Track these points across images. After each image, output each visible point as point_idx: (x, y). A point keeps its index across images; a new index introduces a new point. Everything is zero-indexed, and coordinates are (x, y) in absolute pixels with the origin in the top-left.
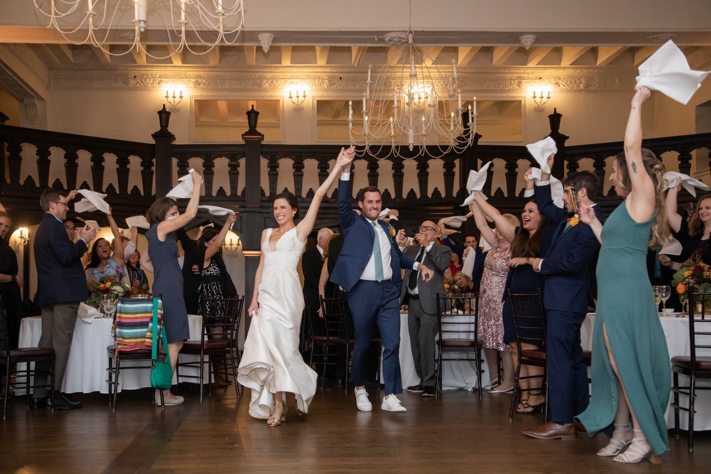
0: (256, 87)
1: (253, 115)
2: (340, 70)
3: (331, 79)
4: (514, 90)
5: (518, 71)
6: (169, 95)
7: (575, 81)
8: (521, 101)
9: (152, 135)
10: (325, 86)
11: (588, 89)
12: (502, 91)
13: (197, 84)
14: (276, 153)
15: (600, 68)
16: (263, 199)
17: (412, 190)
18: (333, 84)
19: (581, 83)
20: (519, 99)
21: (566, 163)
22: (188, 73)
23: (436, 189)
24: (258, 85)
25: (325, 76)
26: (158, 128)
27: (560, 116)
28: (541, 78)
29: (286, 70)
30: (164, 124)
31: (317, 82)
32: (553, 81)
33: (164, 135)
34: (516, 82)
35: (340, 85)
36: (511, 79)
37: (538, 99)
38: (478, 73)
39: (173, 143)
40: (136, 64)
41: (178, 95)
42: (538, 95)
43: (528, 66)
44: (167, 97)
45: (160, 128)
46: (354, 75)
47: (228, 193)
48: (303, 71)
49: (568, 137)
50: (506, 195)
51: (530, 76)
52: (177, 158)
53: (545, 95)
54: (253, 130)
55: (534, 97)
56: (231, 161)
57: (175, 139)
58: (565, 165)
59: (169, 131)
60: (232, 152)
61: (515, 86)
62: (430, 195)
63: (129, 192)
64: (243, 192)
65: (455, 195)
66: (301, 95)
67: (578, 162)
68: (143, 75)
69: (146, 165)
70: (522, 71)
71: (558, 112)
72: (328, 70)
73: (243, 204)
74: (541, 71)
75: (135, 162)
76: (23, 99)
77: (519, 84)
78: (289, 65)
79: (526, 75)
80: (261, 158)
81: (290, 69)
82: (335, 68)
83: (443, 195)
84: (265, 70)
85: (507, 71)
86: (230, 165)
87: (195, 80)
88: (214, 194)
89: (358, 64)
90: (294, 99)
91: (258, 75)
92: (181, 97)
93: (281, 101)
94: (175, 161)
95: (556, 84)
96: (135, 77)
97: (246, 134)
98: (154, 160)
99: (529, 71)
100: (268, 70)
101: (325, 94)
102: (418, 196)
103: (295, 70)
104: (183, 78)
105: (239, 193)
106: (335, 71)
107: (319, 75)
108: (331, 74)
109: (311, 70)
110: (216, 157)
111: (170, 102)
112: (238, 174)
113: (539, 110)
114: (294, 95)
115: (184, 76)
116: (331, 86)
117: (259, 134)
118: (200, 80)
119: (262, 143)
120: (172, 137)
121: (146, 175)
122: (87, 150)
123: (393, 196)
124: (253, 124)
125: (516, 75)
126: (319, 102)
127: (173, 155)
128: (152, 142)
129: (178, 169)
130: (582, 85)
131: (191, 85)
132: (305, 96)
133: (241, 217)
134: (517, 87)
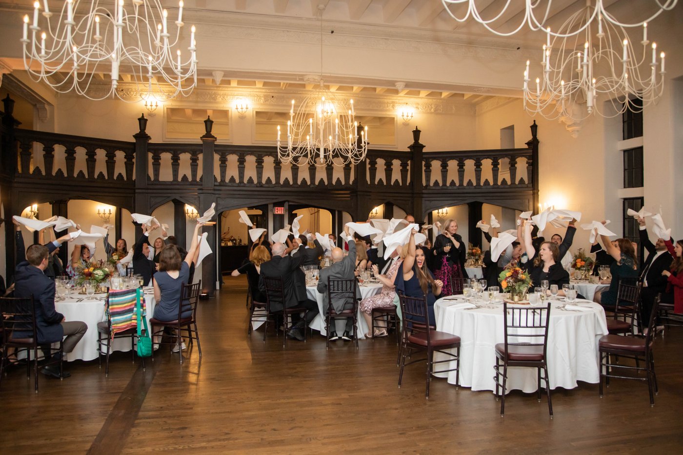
0: (212, 100)
1: (209, 124)
2: (272, 91)
3: (266, 97)
4: (389, 110)
5: (393, 98)
6: (147, 104)
7: (428, 106)
8: (394, 118)
9: (133, 136)
10: (262, 101)
11: (436, 112)
12: (382, 110)
13: (169, 96)
14: (225, 150)
15: (444, 99)
16: (216, 184)
17: (322, 179)
18: (268, 100)
19: (432, 108)
20: (393, 117)
21: (424, 163)
22: (162, 89)
23: (338, 179)
24: (214, 99)
25: (262, 94)
26: (138, 131)
27: (420, 131)
28: (407, 104)
29: (234, 89)
30: (142, 128)
31: (256, 98)
32: (415, 106)
33: (142, 136)
34: (391, 105)
35: (272, 101)
36: (388, 103)
37: (405, 117)
38: (366, 98)
39: (149, 142)
40: (122, 81)
41: (154, 104)
42: (405, 115)
43: (399, 95)
44: (146, 105)
45: (139, 131)
46: (282, 95)
47: (190, 179)
48: (245, 90)
49: (425, 146)
50: (385, 184)
51: (400, 101)
52: (152, 153)
53: (410, 115)
54: (208, 134)
55: (403, 116)
56: (192, 156)
57: (150, 139)
58: (423, 165)
59: (147, 133)
60: (193, 149)
61: (390, 108)
62: (334, 183)
63: (115, 178)
64: (201, 179)
65: (351, 183)
66: (244, 107)
67: (431, 163)
68: (128, 89)
69: (129, 158)
70: (395, 98)
71: (418, 129)
72: (264, 91)
73: (200, 187)
74: (407, 99)
75: (120, 155)
76: (36, 104)
77: (393, 107)
78: (237, 86)
79: (398, 101)
80: (215, 154)
81: (236, 89)
82: (269, 89)
83: (343, 183)
84: (218, 89)
85: (385, 98)
86: (191, 159)
87: (167, 94)
88: (180, 179)
89: (285, 87)
90: (240, 110)
91: (213, 92)
92: (157, 106)
93: (230, 111)
94: (150, 155)
95: (417, 107)
96: (122, 90)
97: (204, 136)
98: (135, 154)
99: (399, 98)
100: (221, 89)
101: (261, 107)
102: (326, 183)
103: (240, 89)
104: (158, 92)
105: (198, 179)
106: (269, 91)
107: (257, 93)
108: (266, 94)
109: (252, 90)
110: (181, 153)
111: (148, 109)
112: (197, 165)
113: (406, 124)
114: (239, 107)
115: (159, 91)
116: (266, 101)
117: (213, 137)
118: (171, 94)
119: (215, 143)
120: (149, 138)
121: (129, 166)
122: (83, 147)
123: (309, 183)
124: (209, 129)
125: (391, 100)
126: (257, 113)
127: (149, 150)
128: (134, 140)
129: (153, 161)
130: (432, 109)
131: (164, 97)
132: (247, 108)
133: (199, 197)
134: (392, 109)
